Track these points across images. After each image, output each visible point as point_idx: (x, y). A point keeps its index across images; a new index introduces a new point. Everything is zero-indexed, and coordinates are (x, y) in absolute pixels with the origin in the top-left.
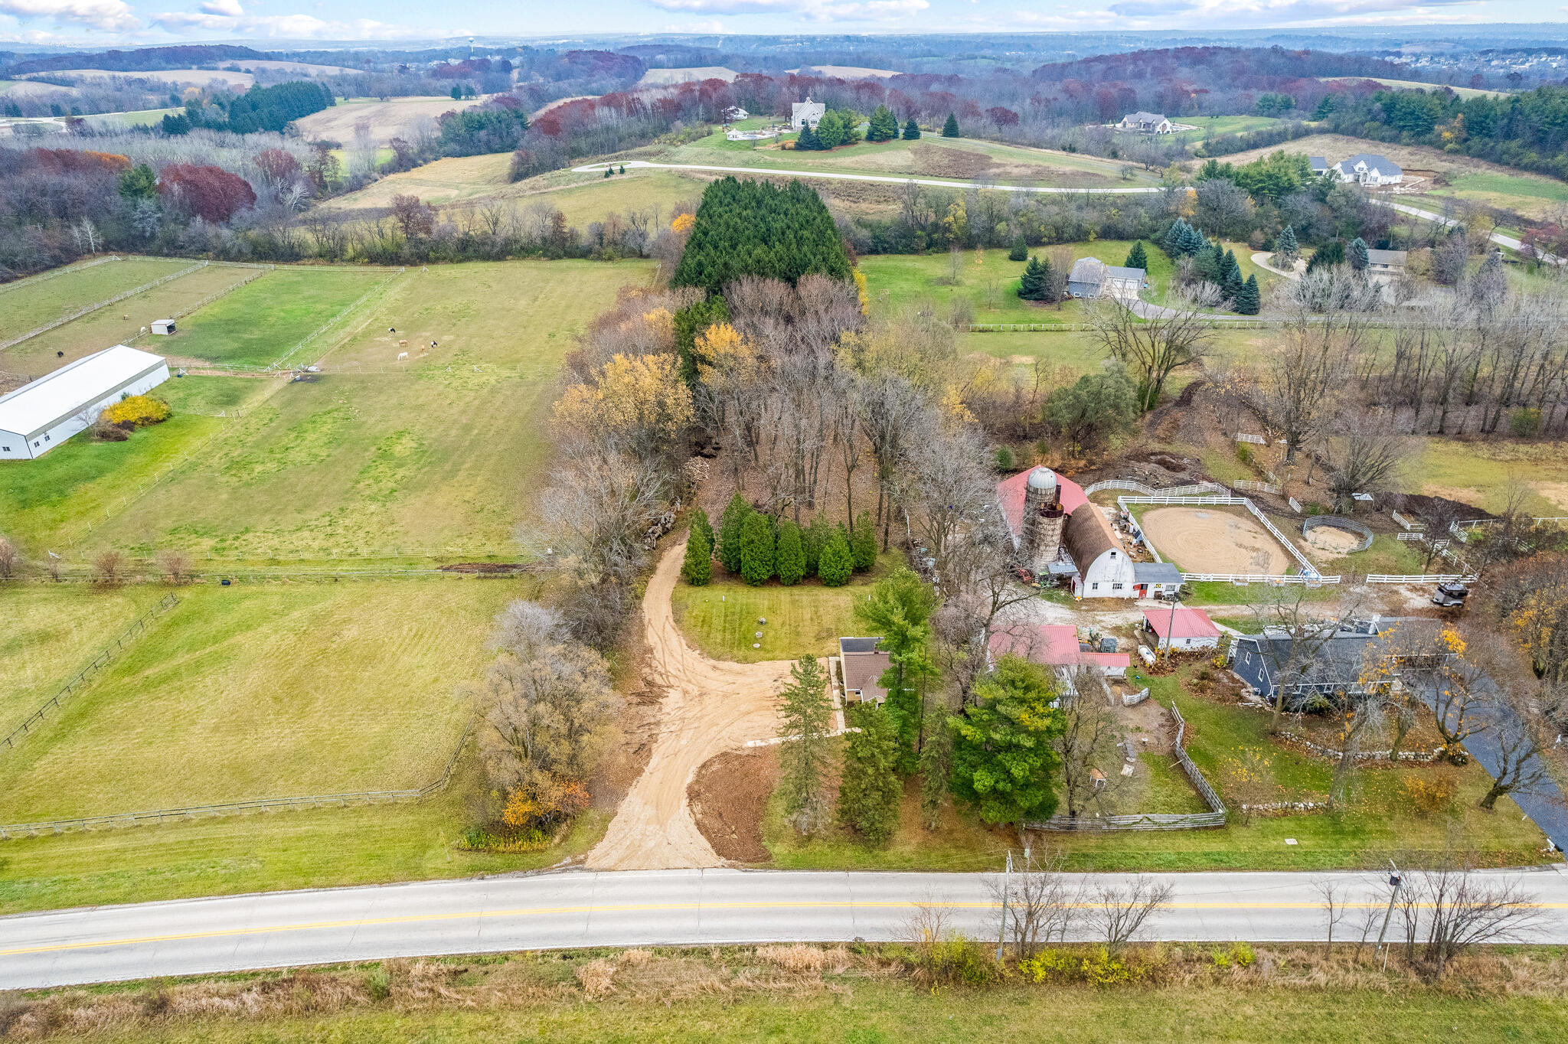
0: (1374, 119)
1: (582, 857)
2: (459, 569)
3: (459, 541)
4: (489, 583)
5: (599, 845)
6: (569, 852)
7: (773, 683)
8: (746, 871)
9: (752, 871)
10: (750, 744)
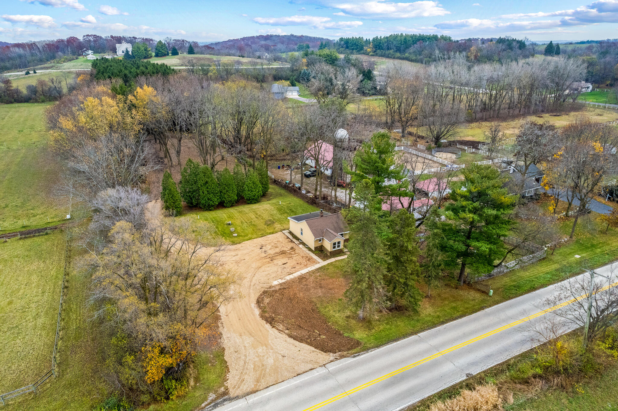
0: (342, 47)
1: (222, 389)
2: (3, 237)
4: (30, 240)
5: (229, 376)
6: (208, 390)
7: (261, 250)
8: (355, 357)
9: (358, 355)
10: (275, 283)
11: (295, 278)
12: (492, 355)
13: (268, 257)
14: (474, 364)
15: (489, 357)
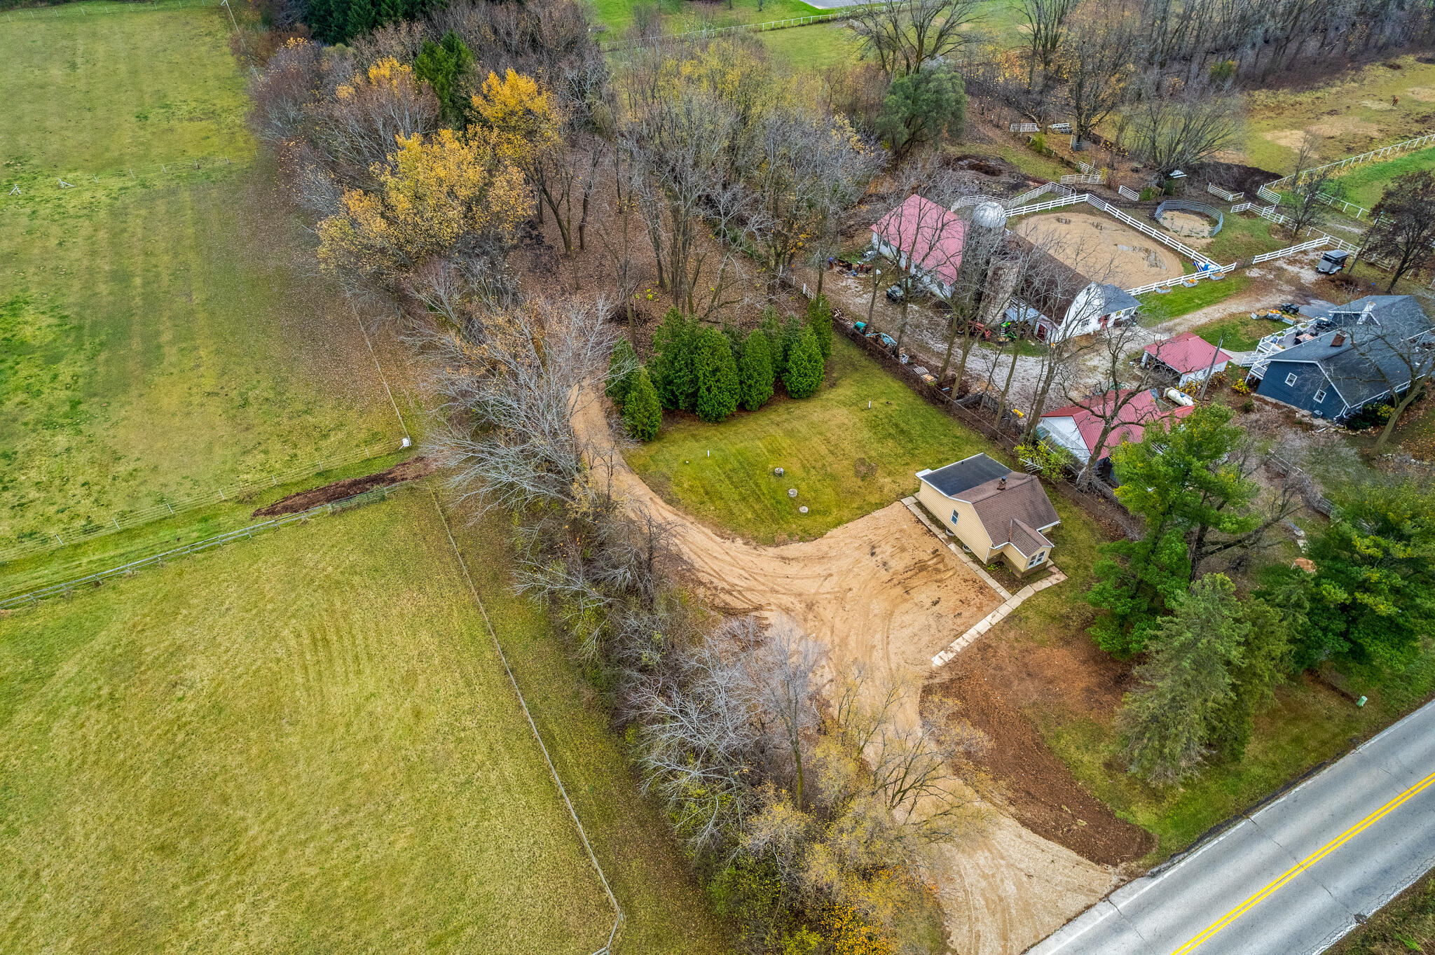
2: (289, 507)
3: (250, 460)
4: (355, 518)
7: (874, 559)
8: (1154, 876)
9: (1159, 871)
10: (937, 661)
11: (970, 646)
12: (1391, 868)
13: (895, 581)
14: (1363, 891)
15: (1386, 873)
